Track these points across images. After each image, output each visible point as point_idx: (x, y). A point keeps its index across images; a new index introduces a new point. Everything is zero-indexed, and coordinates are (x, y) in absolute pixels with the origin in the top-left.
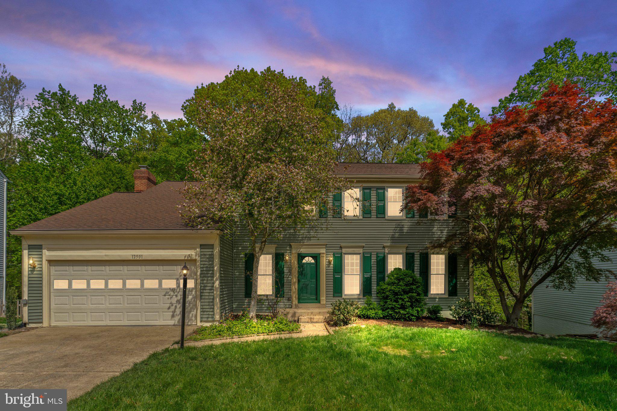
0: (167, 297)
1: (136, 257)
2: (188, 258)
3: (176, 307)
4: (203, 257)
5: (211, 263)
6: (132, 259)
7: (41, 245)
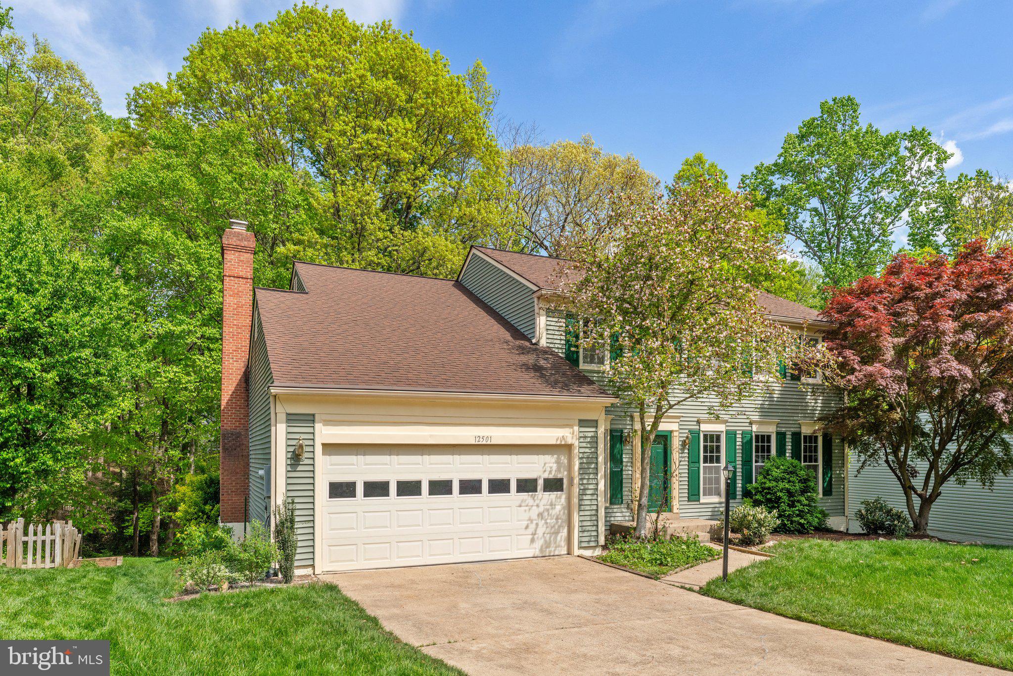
0: (523, 508)
1: (481, 440)
2: (561, 441)
3: (537, 524)
4: (582, 440)
5: (593, 450)
6: (473, 443)
7: (314, 415)
